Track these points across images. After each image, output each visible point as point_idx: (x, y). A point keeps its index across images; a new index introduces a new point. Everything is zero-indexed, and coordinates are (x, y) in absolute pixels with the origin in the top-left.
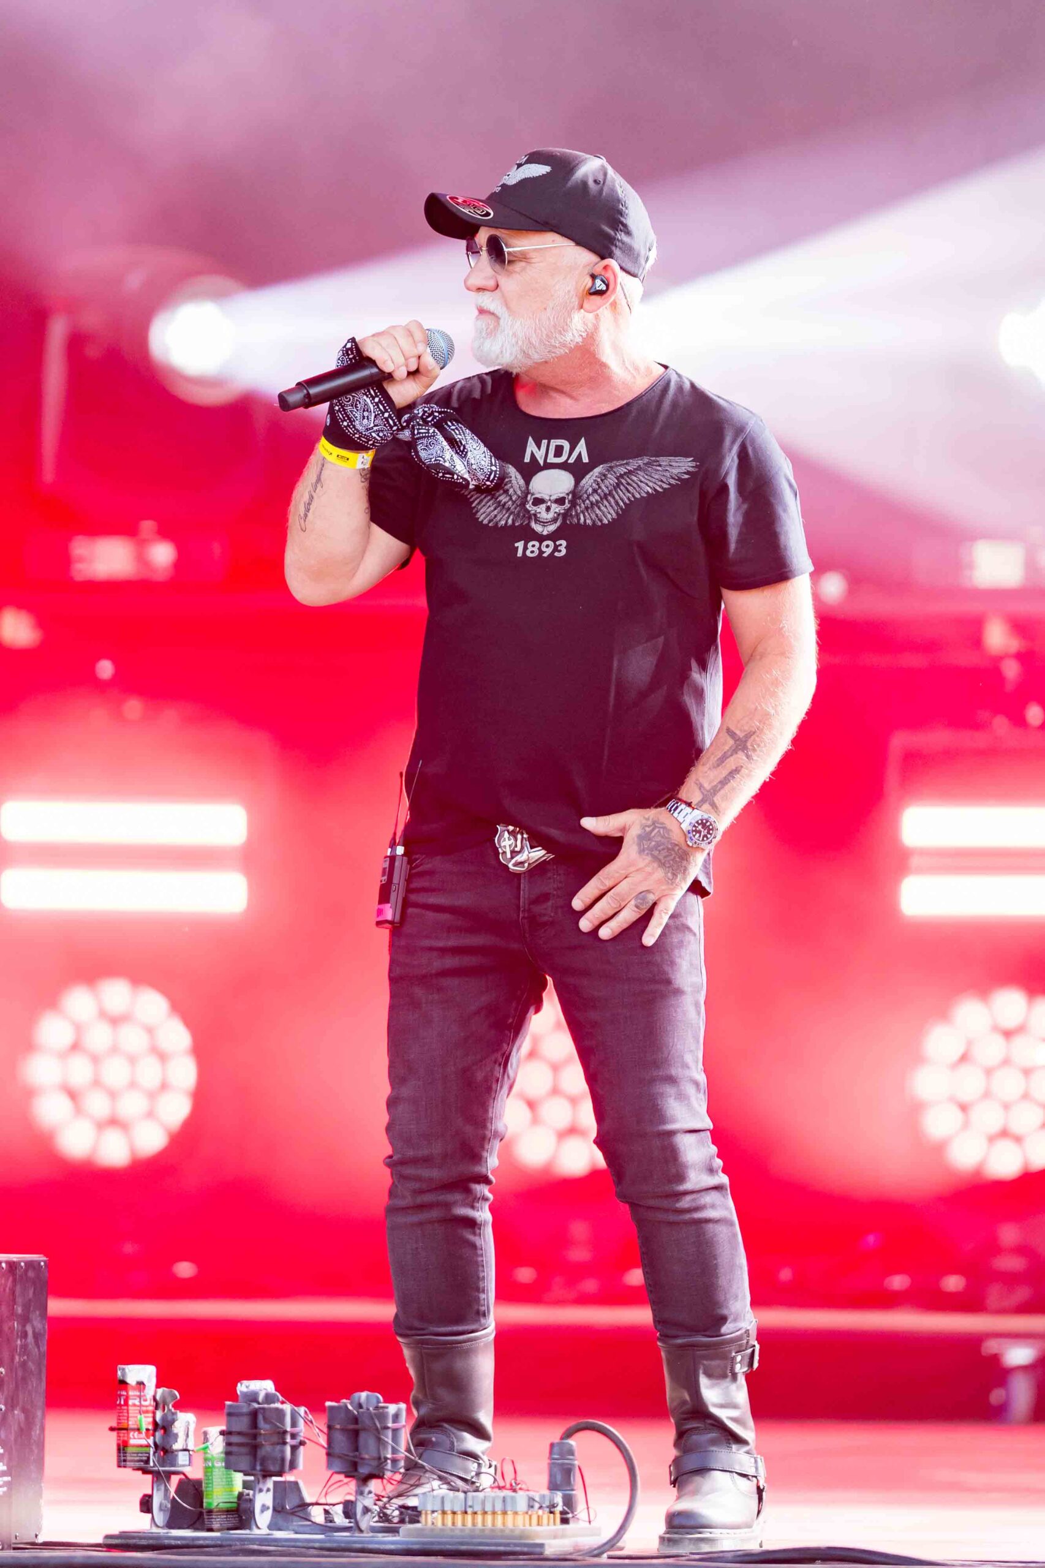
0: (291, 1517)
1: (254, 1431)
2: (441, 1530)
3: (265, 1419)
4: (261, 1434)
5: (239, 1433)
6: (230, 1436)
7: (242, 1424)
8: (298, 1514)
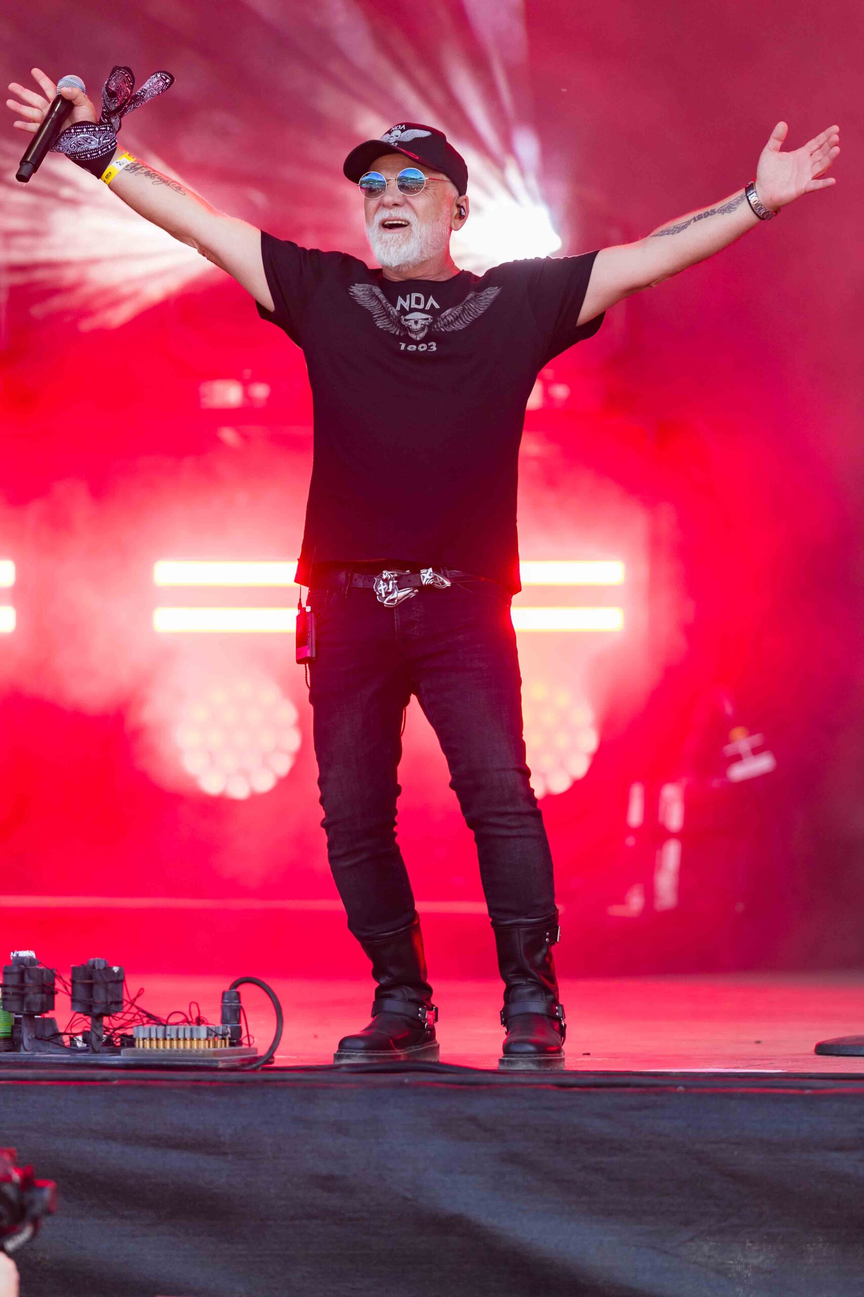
0: (47, 1042)
1: (22, 984)
2: (148, 1051)
3: (29, 976)
4: (26, 987)
5: (13, 986)
6: (6, 988)
7: (14, 980)
8: (51, 1040)
